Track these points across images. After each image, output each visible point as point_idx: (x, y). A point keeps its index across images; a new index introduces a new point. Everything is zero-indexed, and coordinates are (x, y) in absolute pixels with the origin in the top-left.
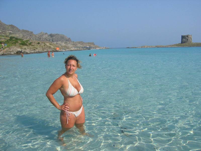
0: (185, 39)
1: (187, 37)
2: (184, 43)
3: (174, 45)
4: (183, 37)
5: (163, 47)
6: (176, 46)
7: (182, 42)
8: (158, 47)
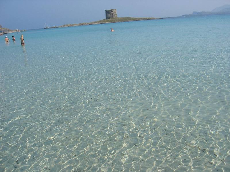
0: (109, 14)
1: (112, 11)
2: (109, 18)
3: (100, 21)
4: (107, 12)
5: (88, 24)
6: (102, 22)
7: (107, 18)
8: (83, 25)
